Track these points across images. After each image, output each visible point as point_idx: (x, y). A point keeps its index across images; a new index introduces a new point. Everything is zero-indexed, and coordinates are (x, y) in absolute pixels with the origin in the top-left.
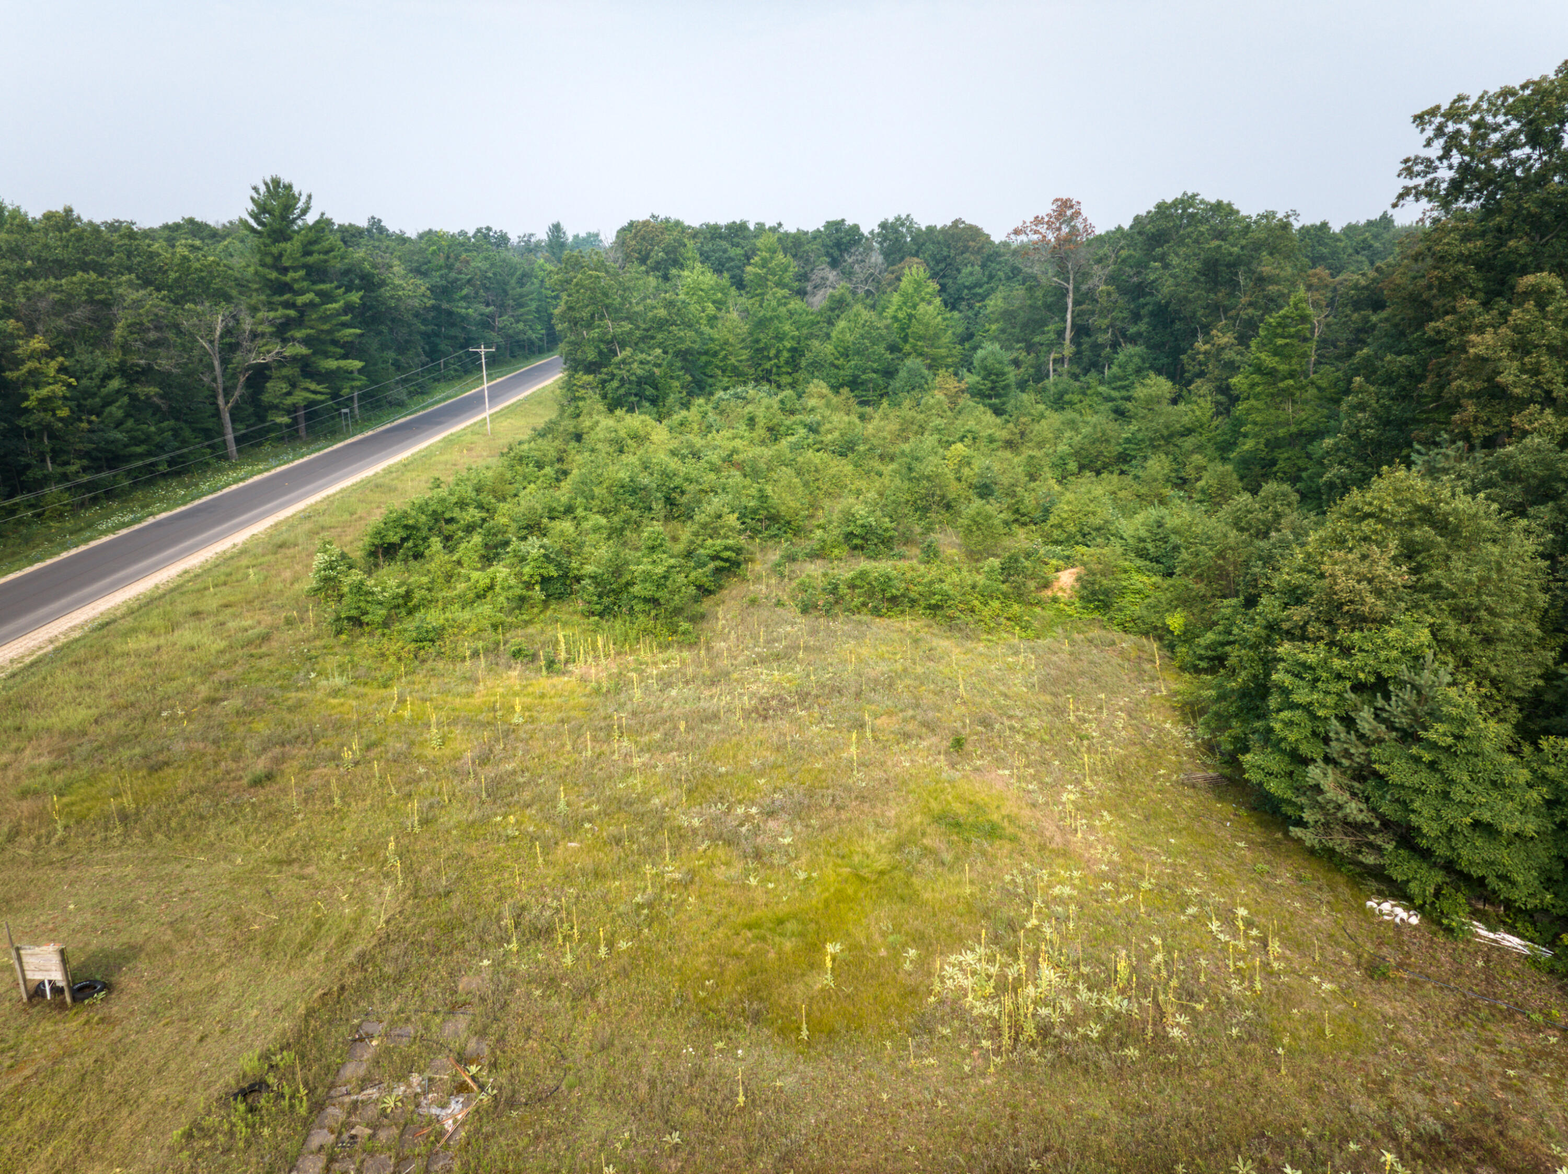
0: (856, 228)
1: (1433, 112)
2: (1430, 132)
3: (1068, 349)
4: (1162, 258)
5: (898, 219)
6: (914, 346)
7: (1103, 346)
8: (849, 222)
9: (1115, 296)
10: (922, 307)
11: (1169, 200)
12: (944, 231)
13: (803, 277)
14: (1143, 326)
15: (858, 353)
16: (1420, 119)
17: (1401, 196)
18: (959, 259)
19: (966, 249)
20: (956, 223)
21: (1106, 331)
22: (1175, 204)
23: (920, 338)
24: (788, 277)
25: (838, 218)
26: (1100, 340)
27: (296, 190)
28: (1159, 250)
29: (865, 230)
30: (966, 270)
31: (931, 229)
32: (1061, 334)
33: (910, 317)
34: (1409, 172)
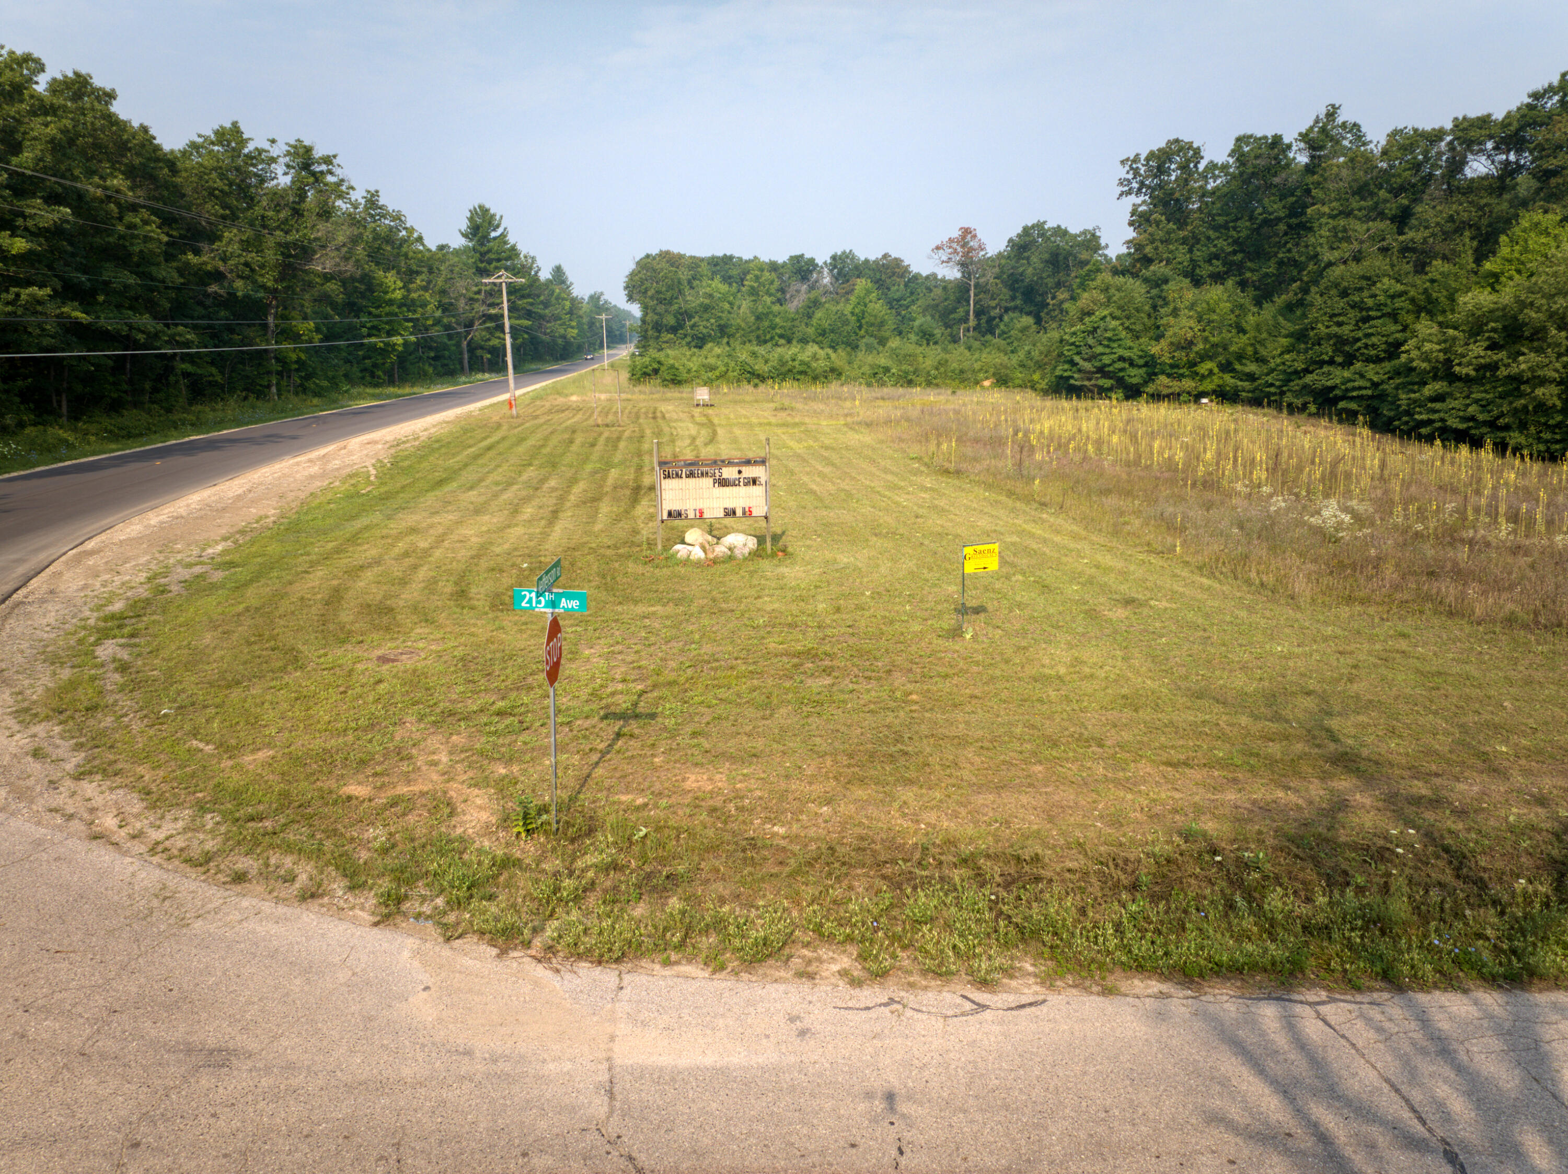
0: (812, 261)
1: (1128, 159)
2: (1127, 168)
3: (972, 322)
4: (1028, 258)
5: (844, 252)
6: (866, 332)
7: (994, 318)
8: (807, 256)
9: (1000, 285)
10: (871, 305)
11: (1030, 225)
12: (876, 262)
13: (782, 290)
14: (1018, 302)
15: (832, 331)
16: (1123, 162)
17: (1121, 195)
18: (888, 281)
19: (894, 274)
20: (885, 256)
21: (995, 308)
22: (1033, 227)
23: (872, 325)
24: (773, 289)
25: (798, 253)
26: (992, 314)
27: (492, 212)
28: (1026, 254)
29: (820, 261)
30: (894, 289)
31: (867, 261)
32: (968, 313)
33: (863, 312)
34: (1121, 184)
